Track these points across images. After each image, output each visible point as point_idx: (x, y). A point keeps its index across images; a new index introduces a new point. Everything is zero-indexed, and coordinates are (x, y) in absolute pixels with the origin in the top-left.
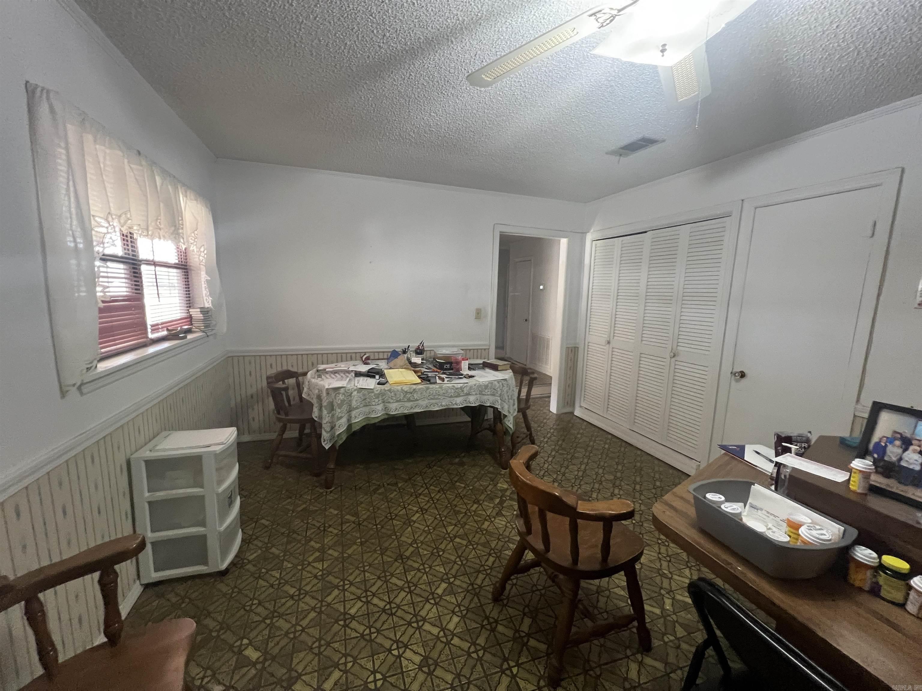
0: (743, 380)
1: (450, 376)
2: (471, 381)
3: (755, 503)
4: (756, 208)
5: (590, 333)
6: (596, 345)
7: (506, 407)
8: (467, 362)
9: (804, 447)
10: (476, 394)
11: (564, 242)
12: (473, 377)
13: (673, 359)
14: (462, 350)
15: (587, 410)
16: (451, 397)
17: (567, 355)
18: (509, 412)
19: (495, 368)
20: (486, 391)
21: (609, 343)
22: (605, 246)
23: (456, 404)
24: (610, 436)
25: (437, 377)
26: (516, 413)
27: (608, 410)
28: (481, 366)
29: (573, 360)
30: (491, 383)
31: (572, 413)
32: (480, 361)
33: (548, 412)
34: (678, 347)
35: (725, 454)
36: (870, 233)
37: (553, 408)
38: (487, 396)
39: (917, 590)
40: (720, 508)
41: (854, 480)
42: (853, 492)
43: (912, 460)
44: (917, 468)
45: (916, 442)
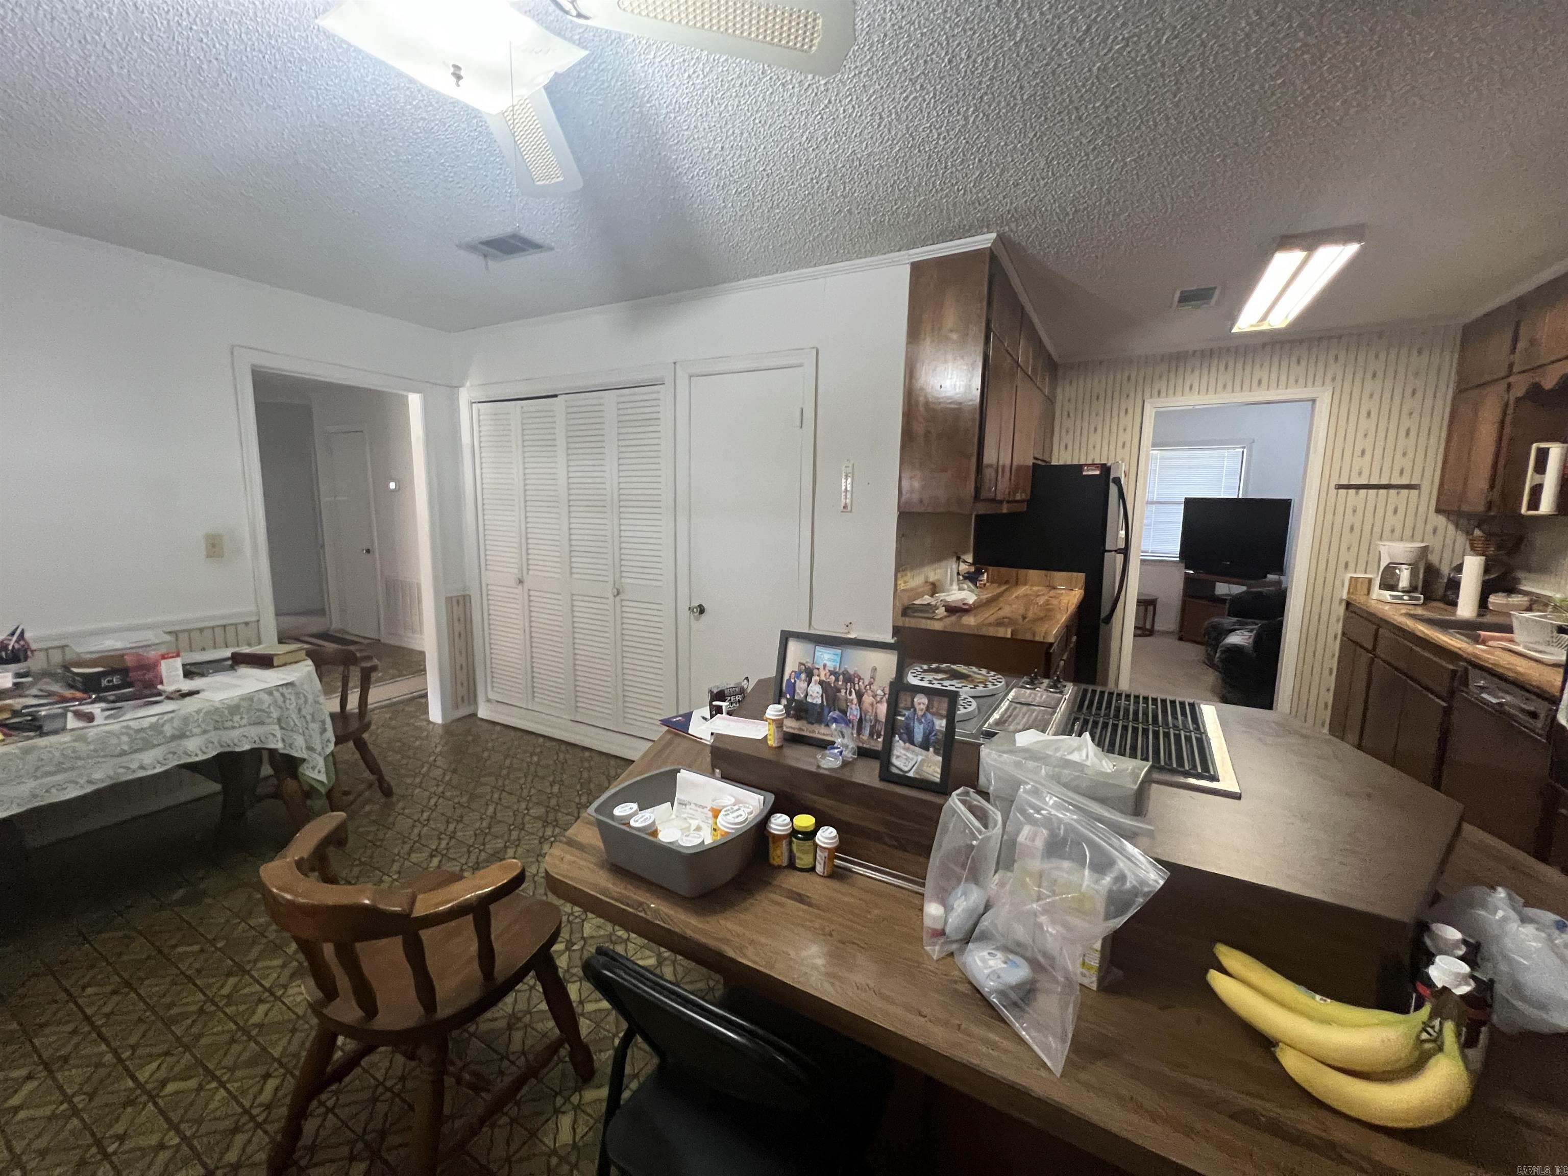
0: (704, 616)
1: (118, 705)
2: (189, 706)
3: (682, 797)
4: (690, 377)
5: (489, 567)
6: (499, 588)
7: (300, 741)
8: (178, 663)
9: (739, 702)
10: (205, 732)
11: (415, 401)
12: (197, 692)
13: (618, 599)
14: (170, 633)
15: (499, 705)
16: (123, 753)
17: (450, 611)
18: (310, 749)
19: (265, 662)
20: (237, 718)
21: (521, 582)
22: (496, 414)
23: (142, 767)
24: (541, 740)
25: (70, 715)
26: (331, 747)
27: (534, 697)
28: (230, 662)
29: (462, 619)
30: (249, 698)
31: (474, 715)
32: (228, 653)
33: (425, 723)
34: (623, 580)
35: (668, 731)
36: (798, 423)
37: (435, 714)
38: (241, 730)
39: (821, 847)
40: (628, 824)
41: (772, 732)
42: (770, 748)
43: (815, 694)
44: (819, 701)
45: (815, 671)
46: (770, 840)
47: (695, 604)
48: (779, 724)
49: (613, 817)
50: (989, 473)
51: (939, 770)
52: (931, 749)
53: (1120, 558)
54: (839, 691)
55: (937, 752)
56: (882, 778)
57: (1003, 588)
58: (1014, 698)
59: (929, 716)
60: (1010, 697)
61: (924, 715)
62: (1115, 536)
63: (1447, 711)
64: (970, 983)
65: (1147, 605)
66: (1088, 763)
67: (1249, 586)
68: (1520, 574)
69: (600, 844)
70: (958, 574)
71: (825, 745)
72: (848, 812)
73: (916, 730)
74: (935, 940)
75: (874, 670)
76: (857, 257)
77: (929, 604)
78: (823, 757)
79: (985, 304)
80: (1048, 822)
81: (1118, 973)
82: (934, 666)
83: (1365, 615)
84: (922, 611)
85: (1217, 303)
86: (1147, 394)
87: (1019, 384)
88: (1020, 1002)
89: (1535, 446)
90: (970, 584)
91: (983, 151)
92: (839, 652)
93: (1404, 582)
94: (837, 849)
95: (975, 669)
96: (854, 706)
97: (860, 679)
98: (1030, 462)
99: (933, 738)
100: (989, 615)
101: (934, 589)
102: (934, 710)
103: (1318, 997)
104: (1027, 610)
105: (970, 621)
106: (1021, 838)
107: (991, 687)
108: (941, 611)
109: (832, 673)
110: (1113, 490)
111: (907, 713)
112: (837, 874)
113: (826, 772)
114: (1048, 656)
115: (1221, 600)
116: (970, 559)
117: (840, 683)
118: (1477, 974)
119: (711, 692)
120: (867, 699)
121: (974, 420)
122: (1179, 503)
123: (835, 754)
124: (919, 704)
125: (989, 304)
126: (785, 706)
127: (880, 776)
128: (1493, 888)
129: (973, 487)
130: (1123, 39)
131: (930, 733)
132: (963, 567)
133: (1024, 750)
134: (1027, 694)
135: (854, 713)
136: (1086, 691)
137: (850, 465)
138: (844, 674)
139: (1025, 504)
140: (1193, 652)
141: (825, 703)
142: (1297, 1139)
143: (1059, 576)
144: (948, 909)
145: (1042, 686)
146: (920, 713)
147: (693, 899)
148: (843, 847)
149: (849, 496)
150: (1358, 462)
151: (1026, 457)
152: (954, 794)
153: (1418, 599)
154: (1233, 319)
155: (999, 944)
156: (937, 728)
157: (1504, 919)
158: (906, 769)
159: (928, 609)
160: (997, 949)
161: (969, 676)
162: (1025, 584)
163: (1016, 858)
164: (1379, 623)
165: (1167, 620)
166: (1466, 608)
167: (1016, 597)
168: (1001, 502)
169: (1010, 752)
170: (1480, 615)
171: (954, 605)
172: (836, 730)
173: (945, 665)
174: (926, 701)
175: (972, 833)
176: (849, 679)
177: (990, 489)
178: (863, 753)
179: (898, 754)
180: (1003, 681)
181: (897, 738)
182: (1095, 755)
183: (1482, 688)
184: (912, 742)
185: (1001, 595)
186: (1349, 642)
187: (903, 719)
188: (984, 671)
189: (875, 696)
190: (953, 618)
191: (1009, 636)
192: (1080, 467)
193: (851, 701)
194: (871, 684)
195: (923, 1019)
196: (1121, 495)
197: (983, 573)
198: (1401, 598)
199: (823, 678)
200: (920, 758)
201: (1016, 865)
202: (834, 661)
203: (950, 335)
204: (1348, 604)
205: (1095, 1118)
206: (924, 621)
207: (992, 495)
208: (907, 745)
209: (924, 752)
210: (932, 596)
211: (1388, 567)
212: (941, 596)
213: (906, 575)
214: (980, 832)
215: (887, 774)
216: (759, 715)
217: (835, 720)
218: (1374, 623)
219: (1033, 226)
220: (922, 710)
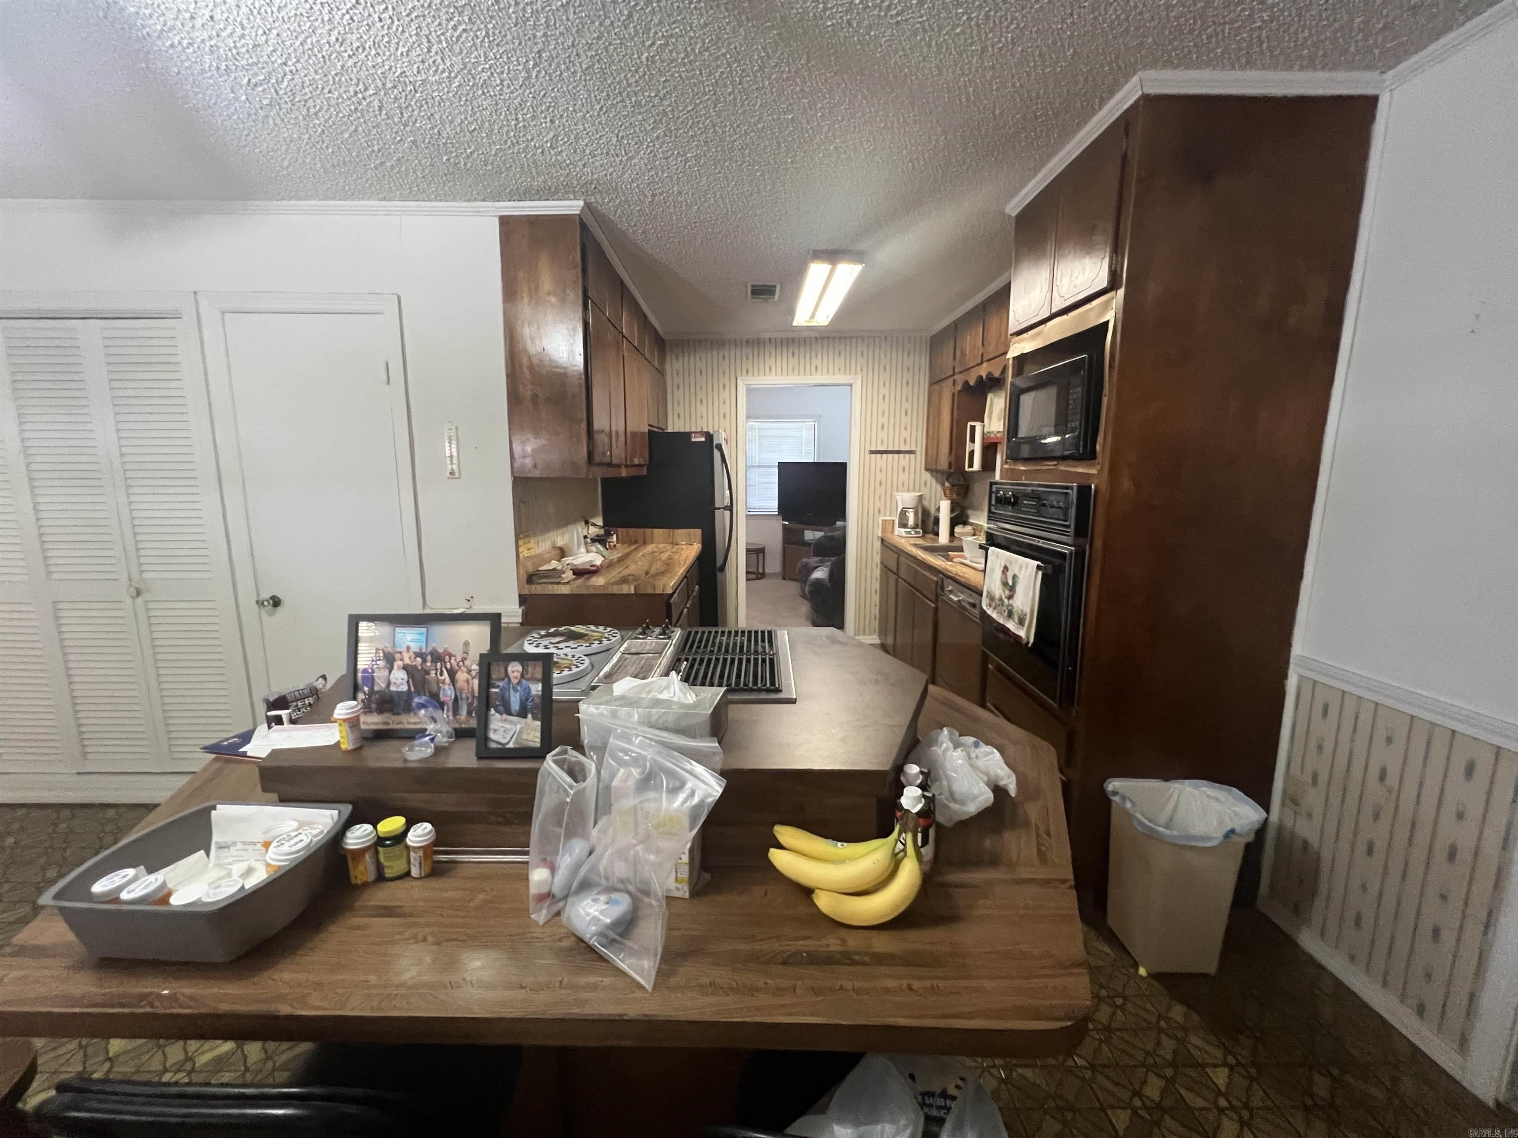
0: (278, 610)
3: (223, 839)
4: (223, 312)
9: (310, 705)
13: (140, 600)
34: (145, 575)
35: (215, 760)
36: (385, 379)
39: (414, 848)
40: (117, 900)
41: (344, 734)
42: (347, 752)
43: (399, 680)
44: (405, 688)
45: (397, 656)
46: (349, 858)
47: (266, 595)
48: (353, 723)
49: (91, 897)
50: (601, 440)
51: (539, 735)
52: (530, 716)
53: (727, 513)
54: (428, 673)
55: (535, 718)
56: (480, 758)
57: (633, 547)
58: (627, 649)
59: (524, 682)
60: (622, 649)
61: (519, 683)
62: (721, 497)
63: (936, 610)
64: (575, 935)
65: (756, 553)
66: (675, 699)
67: (825, 532)
68: (969, 512)
69: (71, 937)
70: (585, 537)
71: (412, 735)
72: (447, 802)
73: (513, 699)
74: (540, 904)
75: (466, 644)
76: (436, 200)
77: (554, 569)
78: (411, 749)
79: (579, 270)
80: (637, 761)
81: (707, 876)
82: (552, 630)
83: (893, 549)
84: (547, 577)
85: (780, 297)
86: (739, 373)
87: (626, 354)
88: (618, 938)
89: (969, 424)
90: (599, 546)
91: (553, 111)
92: (424, 630)
93: (911, 522)
94: (436, 843)
95: (593, 627)
96: (446, 687)
97: (451, 656)
98: (646, 429)
99: (530, 704)
100: (615, 574)
101: (562, 553)
102: (529, 676)
103: (839, 844)
104: (651, 566)
105: (599, 581)
106: (615, 783)
107: (605, 642)
108: (569, 575)
109: (417, 655)
110: (717, 454)
111: (501, 684)
112: (436, 871)
113: (415, 765)
114: (669, 606)
115: (807, 544)
116: (600, 522)
117: (429, 664)
118: (926, 794)
119: (267, 701)
120: (461, 676)
121: (580, 385)
122: (773, 467)
123: (426, 742)
124: (513, 672)
125: (584, 271)
126: (363, 701)
127: (476, 755)
128: (941, 729)
129: (585, 449)
130: (663, 36)
131: (527, 699)
132: (593, 531)
133: (621, 698)
134: (637, 644)
135: (447, 693)
136: (690, 633)
137: (453, 428)
138: (432, 654)
139: (645, 469)
140: (793, 587)
141: (413, 689)
142: (828, 960)
143: (680, 533)
144: (553, 870)
145: (654, 635)
146: (515, 681)
147: (231, 963)
148: (440, 840)
149: (455, 461)
150: (883, 435)
151: (640, 424)
152: (549, 757)
153: (919, 533)
154: (791, 312)
155: (601, 888)
156: (534, 692)
157: (946, 749)
158: (504, 741)
159: (555, 574)
160: (599, 893)
161: (586, 635)
162: (652, 543)
163: (613, 801)
164: (900, 552)
165: (774, 564)
166: (944, 538)
167: (643, 555)
168: (618, 466)
169: (607, 703)
170: (950, 541)
171: (581, 567)
172: (425, 716)
173: (563, 628)
174: (520, 668)
175: (565, 790)
176: (437, 657)
177: (604, 454)
178: (461, 734)
179: (496, 727)
180: (618, 636)
181: (493, 711)
182: (680, 690)
183: (951, 592)
184: (509, 713)
185: (628, 555)
186: (886, 568)
187: (497, 690)
188: (601, 628)
189: (469, 671)
190: (580, 581)
191: (633, 592)
192: (688, 435)
193: (444, 682)
194: (463, 660)
195: (524, 991)
196: (724, 460)
197: (612, 535)
198: (909, 533)
199: (407, 661)
200: (519, 727)
201: (613, 808)
202: (419, 641)
203: (548, 298)
204: (882, 540)
205: (683, 1016)
206: (550, 586)
207: (608, 460)
208: (504, 716)
209: (523, 720)
210: (559, 561)
211: (902, 510)
212: (567, 560)
213: (529, 542)
214: (571, 787)
215: (485, 752)
216: (326, 718)
217: (423, 706)
218: (895, 552)
219: (618, 201)
220: (516, 678)
